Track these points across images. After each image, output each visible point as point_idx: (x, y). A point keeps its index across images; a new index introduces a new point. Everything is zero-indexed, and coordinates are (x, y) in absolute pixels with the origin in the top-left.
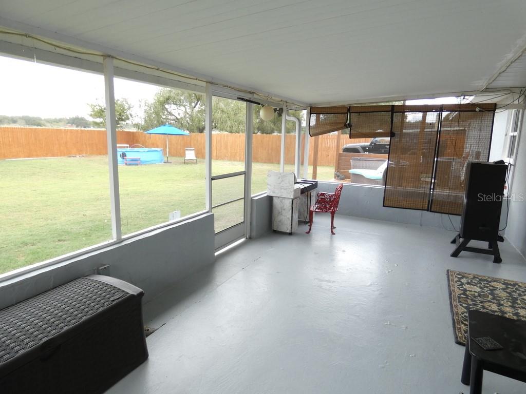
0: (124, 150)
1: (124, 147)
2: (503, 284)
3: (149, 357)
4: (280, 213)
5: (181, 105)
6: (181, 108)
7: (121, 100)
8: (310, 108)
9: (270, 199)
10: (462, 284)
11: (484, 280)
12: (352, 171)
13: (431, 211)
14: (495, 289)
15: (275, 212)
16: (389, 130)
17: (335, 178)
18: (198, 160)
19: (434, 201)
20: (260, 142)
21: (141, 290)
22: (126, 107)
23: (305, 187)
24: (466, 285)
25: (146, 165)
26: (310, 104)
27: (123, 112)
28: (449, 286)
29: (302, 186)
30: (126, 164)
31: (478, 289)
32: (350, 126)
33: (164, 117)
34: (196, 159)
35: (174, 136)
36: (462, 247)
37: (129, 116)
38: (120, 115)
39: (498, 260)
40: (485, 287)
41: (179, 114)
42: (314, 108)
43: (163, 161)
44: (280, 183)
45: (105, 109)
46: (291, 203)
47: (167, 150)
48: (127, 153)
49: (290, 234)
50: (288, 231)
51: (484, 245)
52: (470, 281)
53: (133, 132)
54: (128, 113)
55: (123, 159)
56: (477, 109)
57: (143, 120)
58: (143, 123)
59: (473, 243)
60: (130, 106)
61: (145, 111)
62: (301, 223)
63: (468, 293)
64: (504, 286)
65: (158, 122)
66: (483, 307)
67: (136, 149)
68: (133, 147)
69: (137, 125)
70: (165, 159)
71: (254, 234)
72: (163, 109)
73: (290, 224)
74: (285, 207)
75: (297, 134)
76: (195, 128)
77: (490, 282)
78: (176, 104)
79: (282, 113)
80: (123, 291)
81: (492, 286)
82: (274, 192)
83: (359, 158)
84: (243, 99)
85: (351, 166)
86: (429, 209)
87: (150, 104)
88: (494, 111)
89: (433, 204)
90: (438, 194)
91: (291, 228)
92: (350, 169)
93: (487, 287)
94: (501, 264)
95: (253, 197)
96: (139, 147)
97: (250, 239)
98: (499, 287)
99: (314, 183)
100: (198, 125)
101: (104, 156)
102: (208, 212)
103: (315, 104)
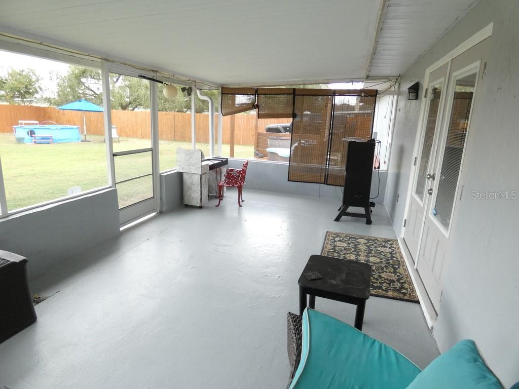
0: (32, 127)
1: (33, 124)
2: (366, 240)
3: (37, 320)
4: (190, 188)
5: (100, 79)
6: (99, 83)
7: (27, 71)
8: (221, 88)
9: (180, 175)
10: (335, 241)
11: (353, 238)
12: (269, 150)
13: (327, 184)
14: (359, 243)
15: (185, 187)
16: (291, 112)
17: (255, 156)
18: (121, 138)
19: (329, 175)
20: (187, 121)
21: (25, 258)
22: (34, 79)
23: (214, 164)
24: (338, 242)
25: (59, 143)
26: (221, 85)
27: (30, 84)
28: (324, 244)
29: (210, 163)
30: (35, 142)
31: (346, 245)
32: (257, 107)
33: (81, 92)
34: (117, 137)
35: (92, 112)
36: (343, 213)
37: (38, 89)
38: (26, 87)
39: (369, 222)
40: (352, 243)
41: (98, 89)
42: (226, 88)
43: (80, 140)
44: (188, 160)
45: (6, 80)
46: (200, 178)
47: (85, 127)
48: (35, 130)
49: (201, 207)
50: (199, 205)
51: (361, 210)
52: (341, 239)
53: (44, 108)
54: (36, 85)
55: (32, 137)
56: (363, 94)
57: (56, 94)
58: (57, 97)
59: (351, 209)
60: (38, 78)
61: (58, 85)
62: (210, 198)
63: (336, 248)
64: (366, 241)
65: (74, 97)
66: (344, 257)
67: (47, 126)
68: (43, 124)
69: (49, 99)
70: (83, 138)
71: (164, 209)
72: (79, 83)
73: (200, 198)
74: (194, 183)
75: (210, 113)
76: (118, 104)
77: (357, 239)
78: (94, 78)
79: (191, 91)
80: (4, 259)
81: (357, 242)
82: (183, 168)
83: (275, 137)
84: (144, 77)
85: (268, 145)
86: (326, 183)
87: (63, 76)
88: (376, 96)
89: (329, 178)
90: (333, 169)
91: (201, 201)
92: (268, 148)
93: (353, 243)
94: (371, 225)
95: (163, 173)
96: (52, 124)
97: (161, 213)
98: (362, 242)
99: (224, 160)
100: (119, 102)
101: (9, 134)
102: (110, 187)
103: (226, 84)
